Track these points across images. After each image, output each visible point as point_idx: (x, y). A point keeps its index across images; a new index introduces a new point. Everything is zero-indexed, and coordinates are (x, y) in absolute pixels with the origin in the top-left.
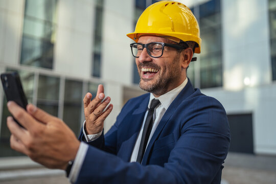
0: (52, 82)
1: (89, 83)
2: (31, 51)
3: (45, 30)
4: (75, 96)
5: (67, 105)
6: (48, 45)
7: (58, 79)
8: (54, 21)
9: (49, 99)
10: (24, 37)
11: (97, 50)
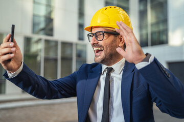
0: (53, 44)
1: (77, 44)
2: (38, 24)
3: (47, 10)
4: (68, 52)
5: (63, 59)
6: (49, 20)
7: (56, 42)
8: (52, 4)
9: (52, 55)
10: (34, 16)
11: (81, 22)
